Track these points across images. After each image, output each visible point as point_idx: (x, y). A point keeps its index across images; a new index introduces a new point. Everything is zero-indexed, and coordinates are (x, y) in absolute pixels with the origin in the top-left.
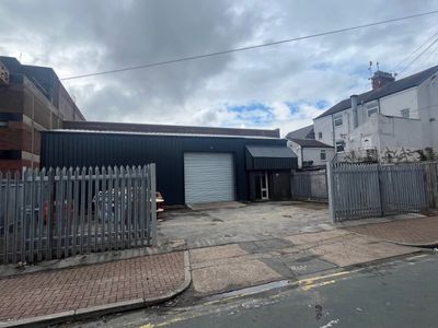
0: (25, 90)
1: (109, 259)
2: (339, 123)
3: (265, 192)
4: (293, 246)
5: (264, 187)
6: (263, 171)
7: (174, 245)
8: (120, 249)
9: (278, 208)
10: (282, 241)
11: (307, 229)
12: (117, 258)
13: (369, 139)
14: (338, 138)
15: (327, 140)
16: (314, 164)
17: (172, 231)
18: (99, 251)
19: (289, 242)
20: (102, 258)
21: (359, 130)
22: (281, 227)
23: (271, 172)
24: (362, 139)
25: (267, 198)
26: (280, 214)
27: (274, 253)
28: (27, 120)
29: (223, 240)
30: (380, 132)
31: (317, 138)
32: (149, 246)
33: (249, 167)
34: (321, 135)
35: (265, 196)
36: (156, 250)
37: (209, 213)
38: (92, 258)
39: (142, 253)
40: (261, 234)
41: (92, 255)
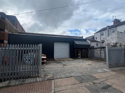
0: (6, 22)
1: (20, 83)
2: (103, 35)
3: (79, 55)
4: (97, 79)
5: (79, 54)
6: (79, 49)
7: (48, 77)
8: (26, 78)
9: (85, 61)
10: (92, 76)
11: (99, 71)
12: (24, 83)
13: (114, 39)
14: (102, 39)
15: (98, 40)
16: (95, 47)
17: (48, 69)
18: (17, 79)
19: (95, 77)
20: (17, 83)
21: (110, 37)
22: (89, 70)
23: (82, 49)
24: (111, 39)
25: (80, 57)
26: (87, 63)
27: (90, 83)
28: (6, 31)
29: (68, 75)
30: (118, 37)
31: (95, 39)
32: (38, 77)
33: (75, 47)
34: (96, 38)
35: (79, 56)
36: (40, 79)
37: (62, 62)
38: (13, 82)
39: (35, 80)
40: (82, 72)
41: (14, 81)
